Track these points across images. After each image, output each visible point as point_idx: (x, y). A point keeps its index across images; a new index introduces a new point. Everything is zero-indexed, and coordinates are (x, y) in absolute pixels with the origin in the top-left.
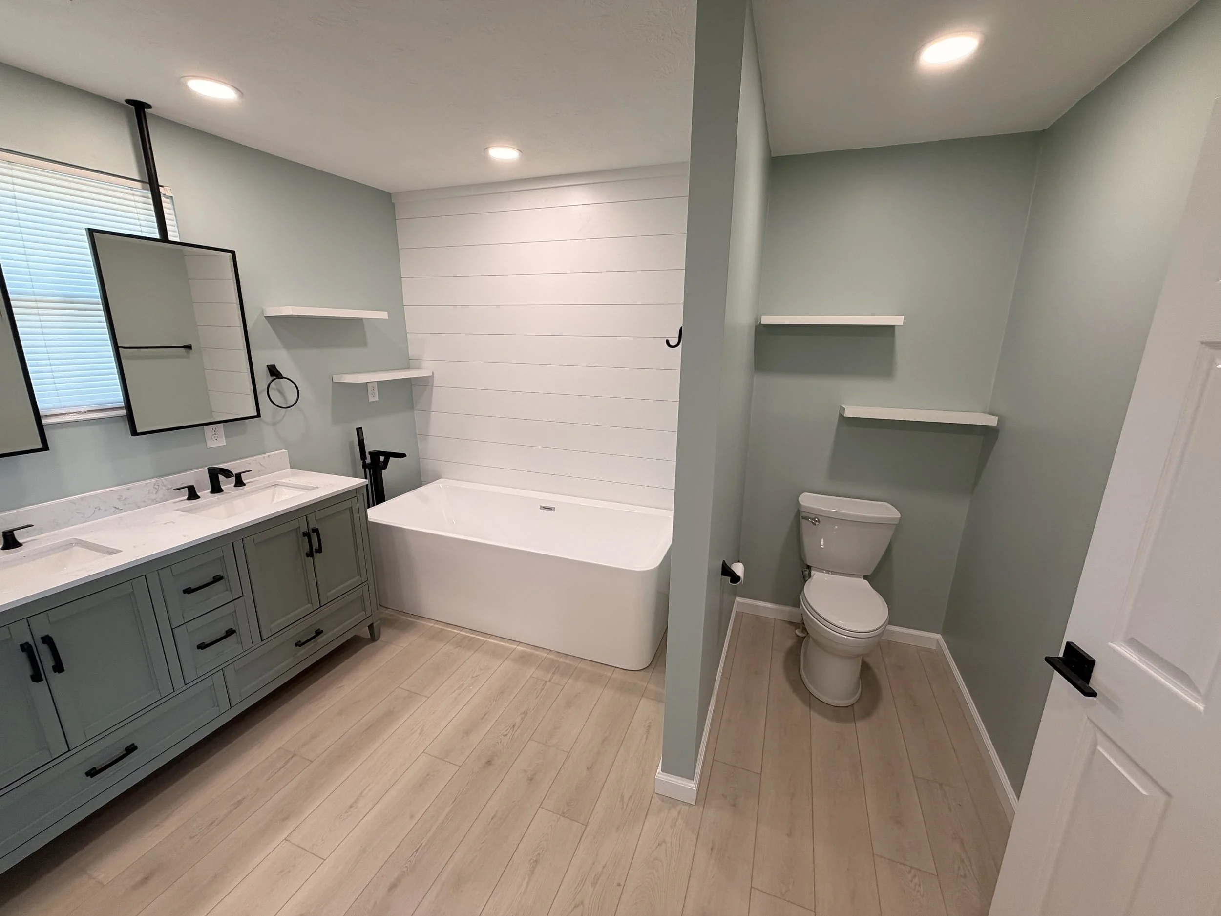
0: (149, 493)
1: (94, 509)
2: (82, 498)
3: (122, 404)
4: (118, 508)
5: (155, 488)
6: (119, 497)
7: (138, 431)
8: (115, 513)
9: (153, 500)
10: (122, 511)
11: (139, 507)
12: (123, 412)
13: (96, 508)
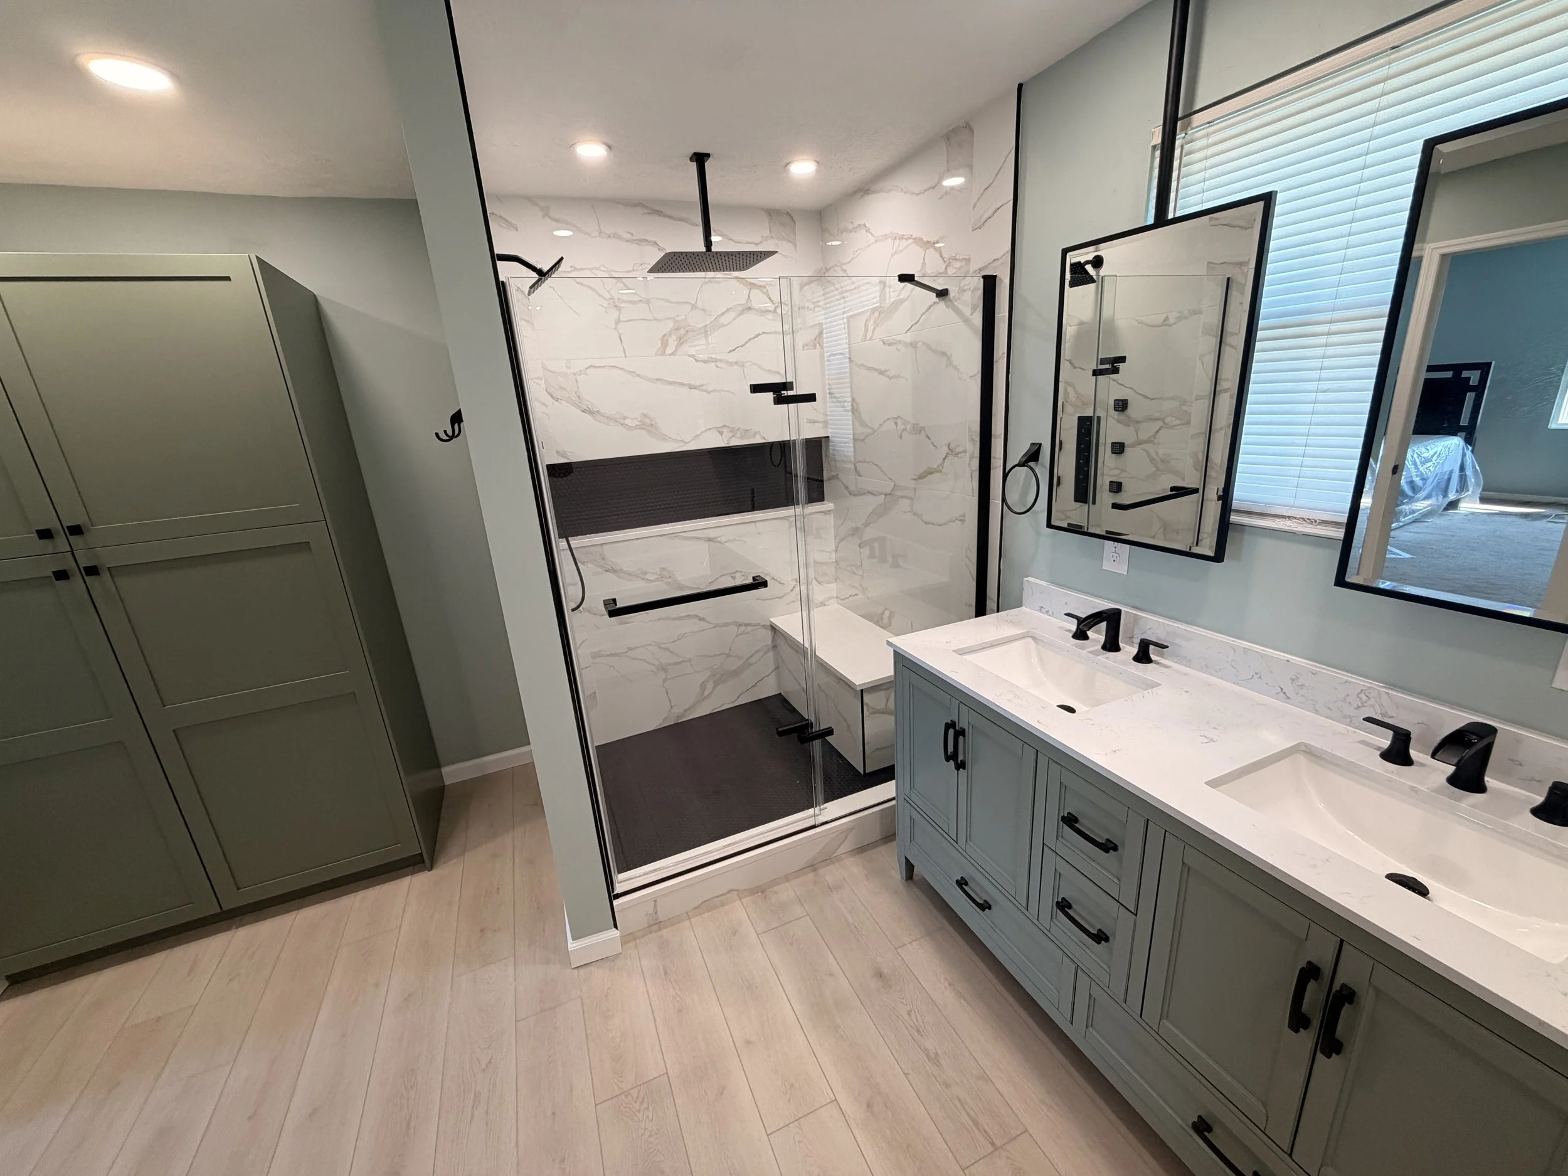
0: (1344, 700)
1: (1254, 674)
2: (1246, 650)
3: (1345, 520)
4: (1284, 693)
5: (1361, 699)
6: (1294, 677)
7: (1349, 579)
8: (1276, 696)
9: (1346, 717)
10: (1288, 700)
11: (1317, 712)
12: (1340, 534)
13: (1256, 673)
